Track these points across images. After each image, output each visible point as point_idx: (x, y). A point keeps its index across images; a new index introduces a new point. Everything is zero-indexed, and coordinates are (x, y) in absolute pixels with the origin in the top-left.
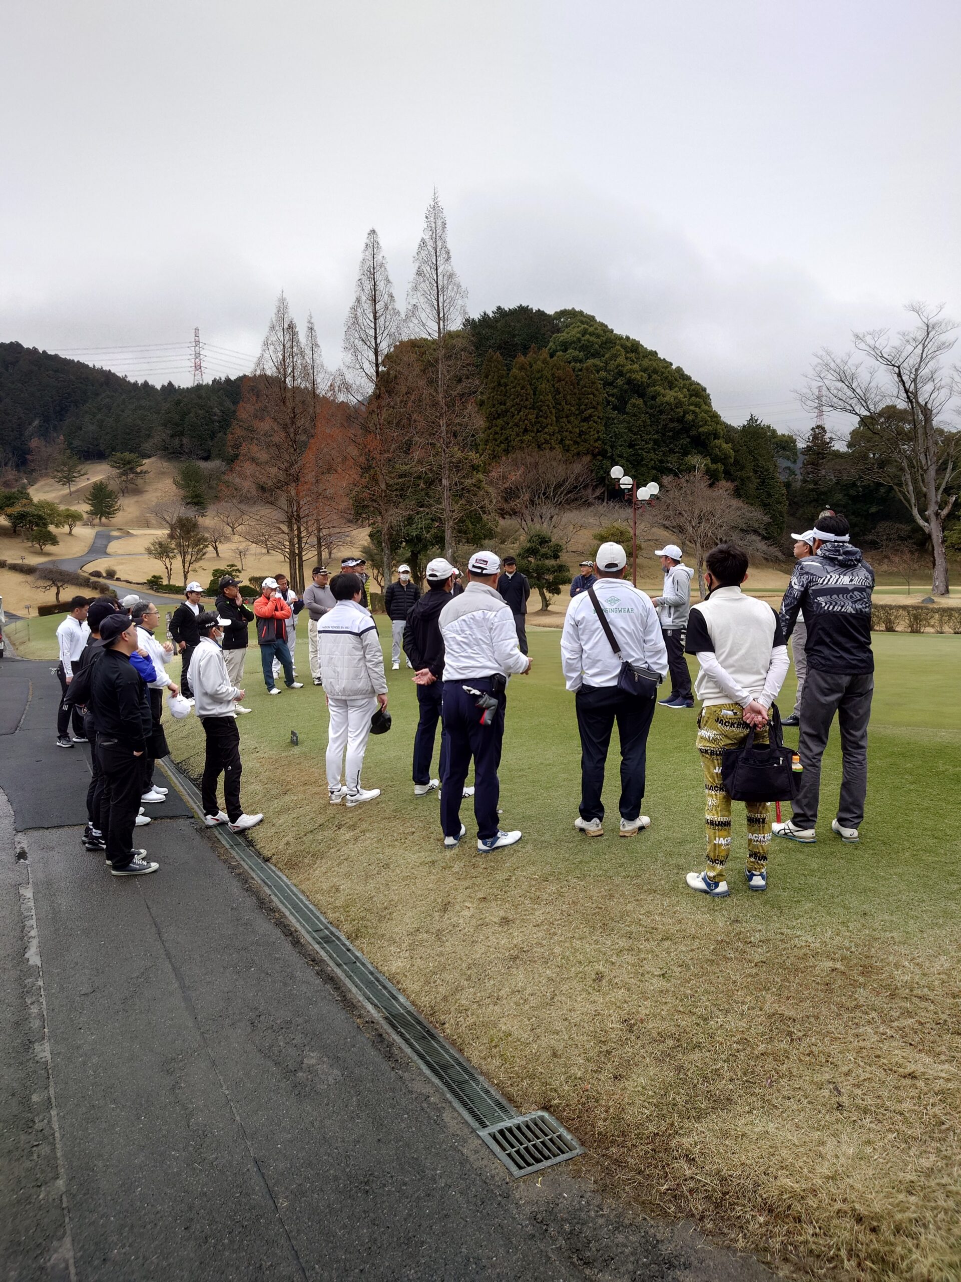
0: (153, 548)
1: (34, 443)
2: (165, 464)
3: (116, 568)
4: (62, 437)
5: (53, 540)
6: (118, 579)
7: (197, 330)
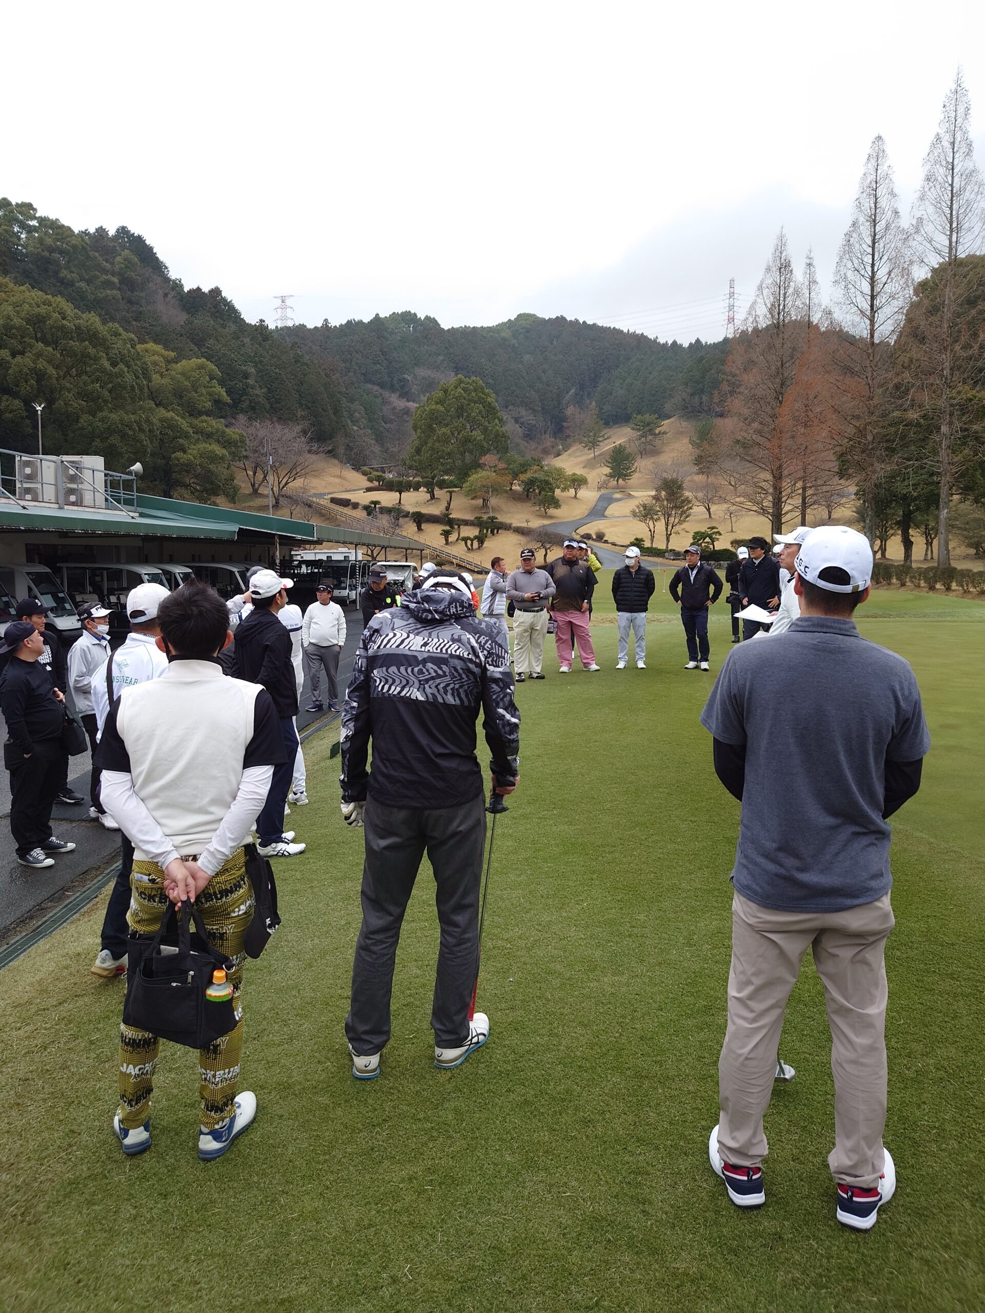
0: (637, 511)
1: (570, 411)
2: (684, 424)
3: (606, 531)
4: (594, 403)
5: (556, 504)
6: (606, 542)
7: (732, 281)
